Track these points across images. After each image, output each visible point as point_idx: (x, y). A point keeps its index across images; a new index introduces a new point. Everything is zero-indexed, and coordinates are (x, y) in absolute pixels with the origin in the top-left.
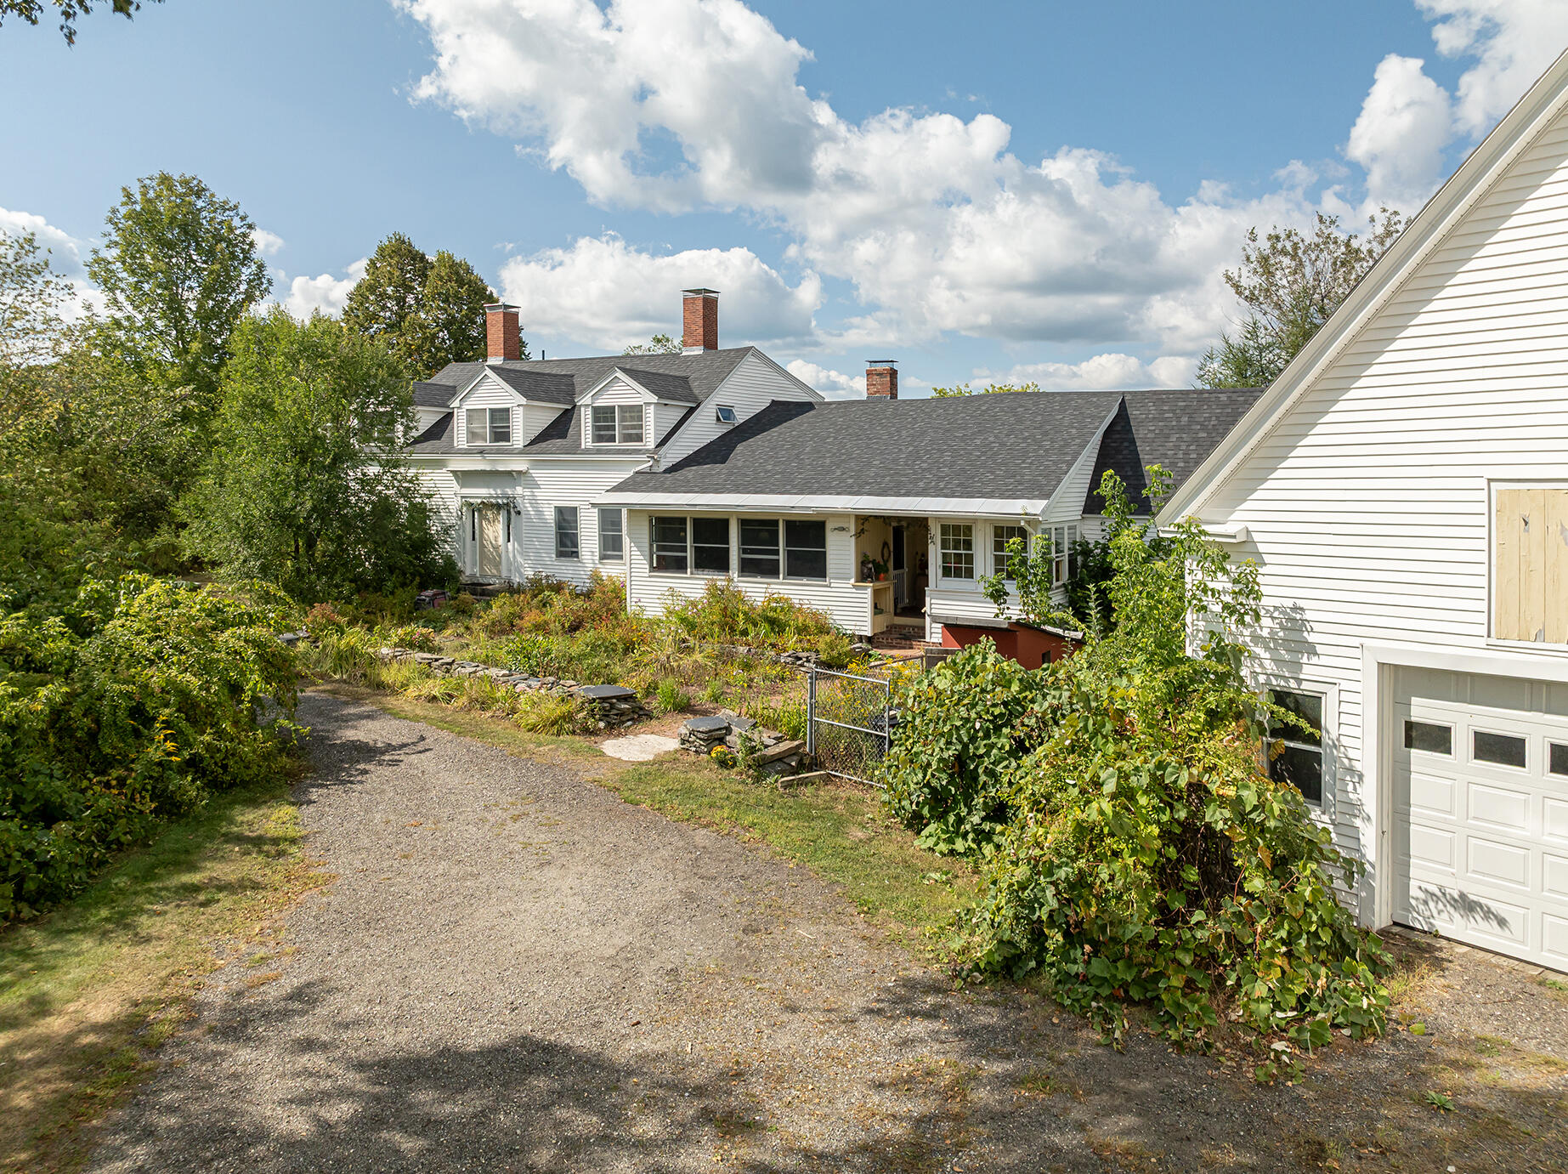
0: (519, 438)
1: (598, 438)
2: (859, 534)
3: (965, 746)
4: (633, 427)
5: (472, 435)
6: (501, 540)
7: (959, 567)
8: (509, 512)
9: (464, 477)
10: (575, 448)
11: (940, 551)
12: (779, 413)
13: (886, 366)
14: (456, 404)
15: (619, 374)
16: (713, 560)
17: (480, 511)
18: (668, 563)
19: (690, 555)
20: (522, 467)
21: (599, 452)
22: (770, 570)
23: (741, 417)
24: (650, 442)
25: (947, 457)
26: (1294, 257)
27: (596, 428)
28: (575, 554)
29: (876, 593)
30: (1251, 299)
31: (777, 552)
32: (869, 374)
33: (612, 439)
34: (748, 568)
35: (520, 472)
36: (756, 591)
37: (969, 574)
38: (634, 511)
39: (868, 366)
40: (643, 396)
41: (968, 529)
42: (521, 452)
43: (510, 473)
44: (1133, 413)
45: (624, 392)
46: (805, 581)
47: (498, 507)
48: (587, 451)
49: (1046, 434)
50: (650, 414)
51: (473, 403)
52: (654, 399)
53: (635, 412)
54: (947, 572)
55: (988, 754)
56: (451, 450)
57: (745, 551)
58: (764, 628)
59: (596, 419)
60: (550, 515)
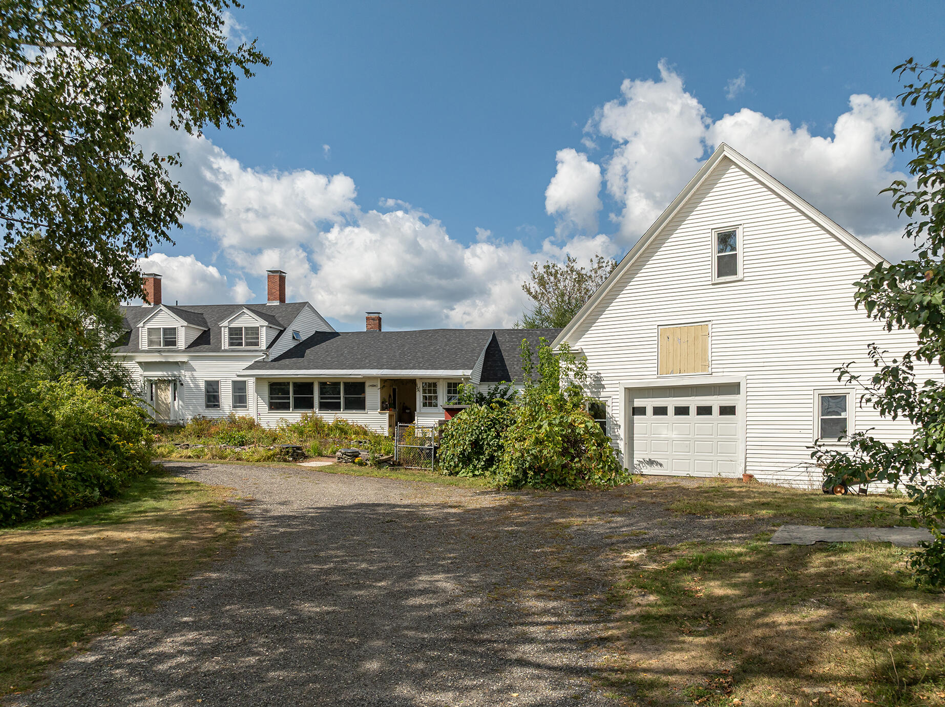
0: (182, 343)
1: (231, 344)
4: (253, 338)
5: (151, 342)
6: (170, 400)
7: (430, 402)
8: (175, 384)
9: (145, 365)
10: (218, 349)
11: (422, 395)
13: (377, 315)
14: (141, 325)
15: (245, 310)
16: (304, 403)
17: (156, 384)
18: (275, 406)
19: (291, 401)
20: (185, 360)
21: (233, 351)
22: (336, 407)
23: (303, 337)
24: (263, 345)
27: (230, 339)
28: (218, 406)
32: (367, 319)
33: (241, 344)
34: (324, 406)
35: (183, 363)
36: (329, 418)
38: (259, 379)
39: (367, 315)
40: (260, 322)
41: (435, 385)
42: (184, 351)
43: (177, 363)
44: (499, 339)
45: (248, 320)
46: (354, 412)
47: (169, 381)
48: (225, 351)
50: (263, 333)
51: (151, 325)
52: (266, 324)
53: (255, 331)
54: (425, 405)
56: (137, 350)
57: (322, 398)
59: (230, 334)
60: (202, 385)
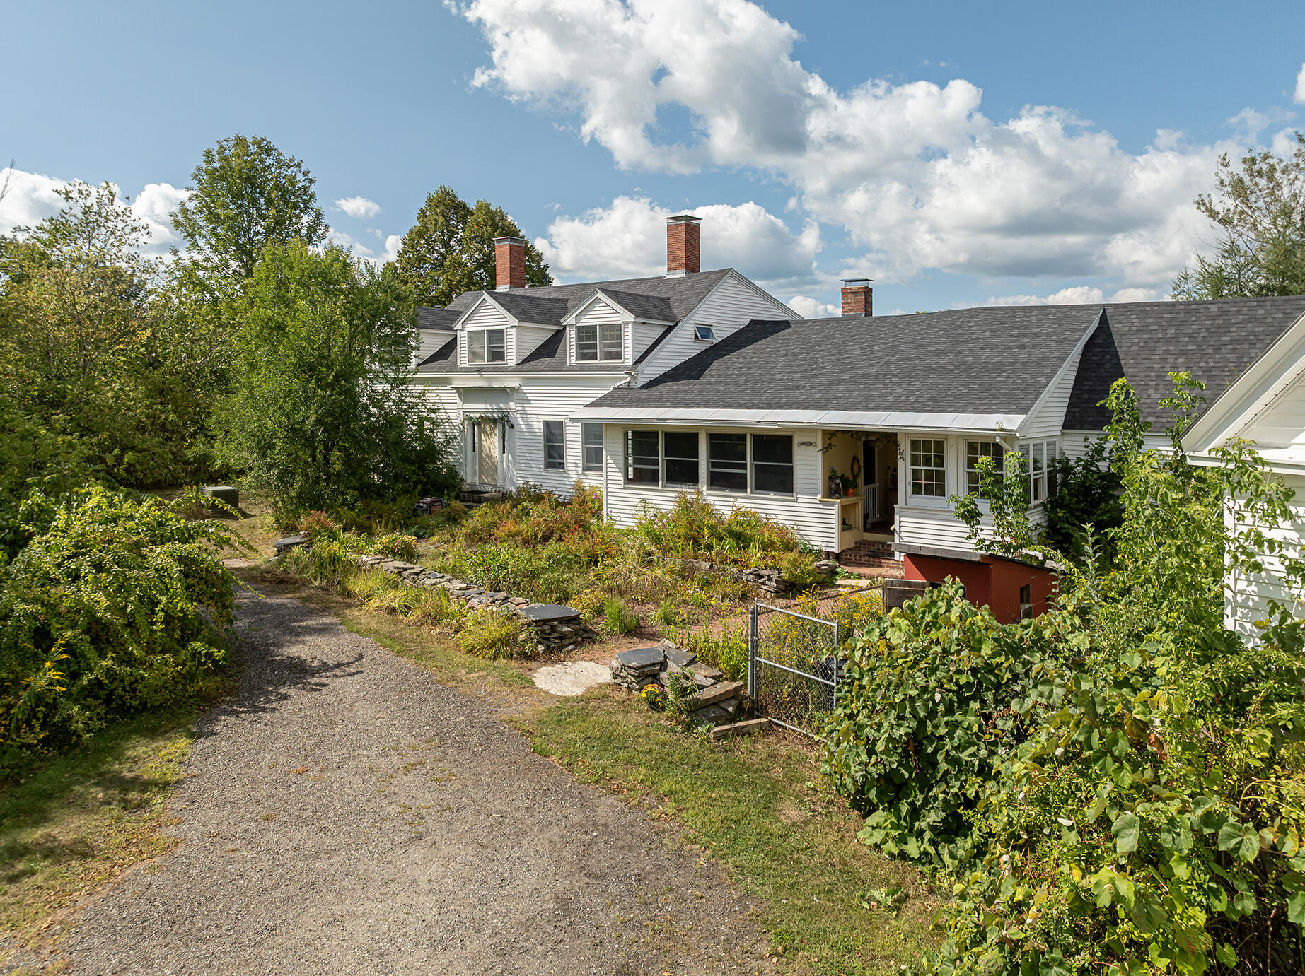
0: (512, 357)
1: (582, 356)
2: (826, 449)
3: (922, 723)
4: (613, 345)
5: (473, 355)
6: (496, 452)
7: (930, 484)
8: (504, 426)
9: (467, 394)
10: (561, 366)
11: (909, 468)
12: (757, 331)
13: (862, 285)
14: (459, 326)
15: (600, 295)
16: (683, 473)
17: (479, 424)
18: (644, 477)
19: (661, 468)
20: (515, 384)
21: (582, 369)
22: (736, 483)
23: (719, 335)
24: (628, 359)
25: (919, 371)
26: (1271, 178)
27: (580, 347)
28: (561, 465)
29: (844, 509)
30: (1226, 221)
31: (744, 466)
32: (844, 292)
33: (594, 357)
34: (717, 481)
35: (513, 389)
36: (724, 504)
37: (941, 491)
38: (613, 425)
39: (843, 285)
40: (623, 316)
41: (939, 446)
42: (514, 370)
43: (504, 389)
44: (1115, 325)
45: (606, 313)
46: (772, 496)
47: (495, 421)
48: (572, 369)
49: (1022, 347)
50: (628, 332)
51: (471, 327)
52: (632, 318)
53: (614, 331)
54: (917, 489)
55: (950, 734)
56: (455, 369)
57: (714, 465)
58: (729, 542)
59: (579, 338)
60: (539, 428)
